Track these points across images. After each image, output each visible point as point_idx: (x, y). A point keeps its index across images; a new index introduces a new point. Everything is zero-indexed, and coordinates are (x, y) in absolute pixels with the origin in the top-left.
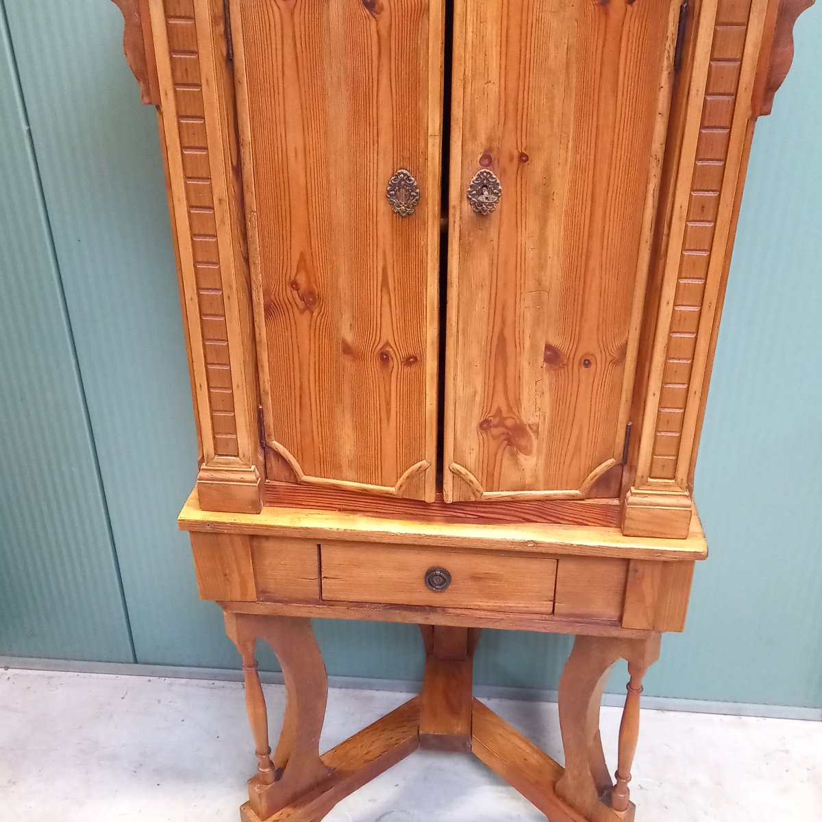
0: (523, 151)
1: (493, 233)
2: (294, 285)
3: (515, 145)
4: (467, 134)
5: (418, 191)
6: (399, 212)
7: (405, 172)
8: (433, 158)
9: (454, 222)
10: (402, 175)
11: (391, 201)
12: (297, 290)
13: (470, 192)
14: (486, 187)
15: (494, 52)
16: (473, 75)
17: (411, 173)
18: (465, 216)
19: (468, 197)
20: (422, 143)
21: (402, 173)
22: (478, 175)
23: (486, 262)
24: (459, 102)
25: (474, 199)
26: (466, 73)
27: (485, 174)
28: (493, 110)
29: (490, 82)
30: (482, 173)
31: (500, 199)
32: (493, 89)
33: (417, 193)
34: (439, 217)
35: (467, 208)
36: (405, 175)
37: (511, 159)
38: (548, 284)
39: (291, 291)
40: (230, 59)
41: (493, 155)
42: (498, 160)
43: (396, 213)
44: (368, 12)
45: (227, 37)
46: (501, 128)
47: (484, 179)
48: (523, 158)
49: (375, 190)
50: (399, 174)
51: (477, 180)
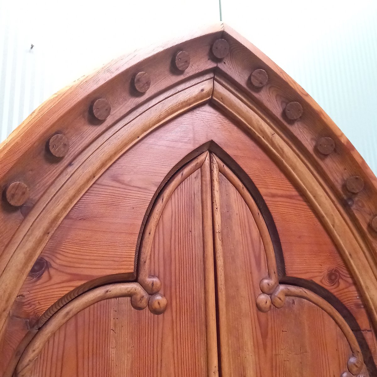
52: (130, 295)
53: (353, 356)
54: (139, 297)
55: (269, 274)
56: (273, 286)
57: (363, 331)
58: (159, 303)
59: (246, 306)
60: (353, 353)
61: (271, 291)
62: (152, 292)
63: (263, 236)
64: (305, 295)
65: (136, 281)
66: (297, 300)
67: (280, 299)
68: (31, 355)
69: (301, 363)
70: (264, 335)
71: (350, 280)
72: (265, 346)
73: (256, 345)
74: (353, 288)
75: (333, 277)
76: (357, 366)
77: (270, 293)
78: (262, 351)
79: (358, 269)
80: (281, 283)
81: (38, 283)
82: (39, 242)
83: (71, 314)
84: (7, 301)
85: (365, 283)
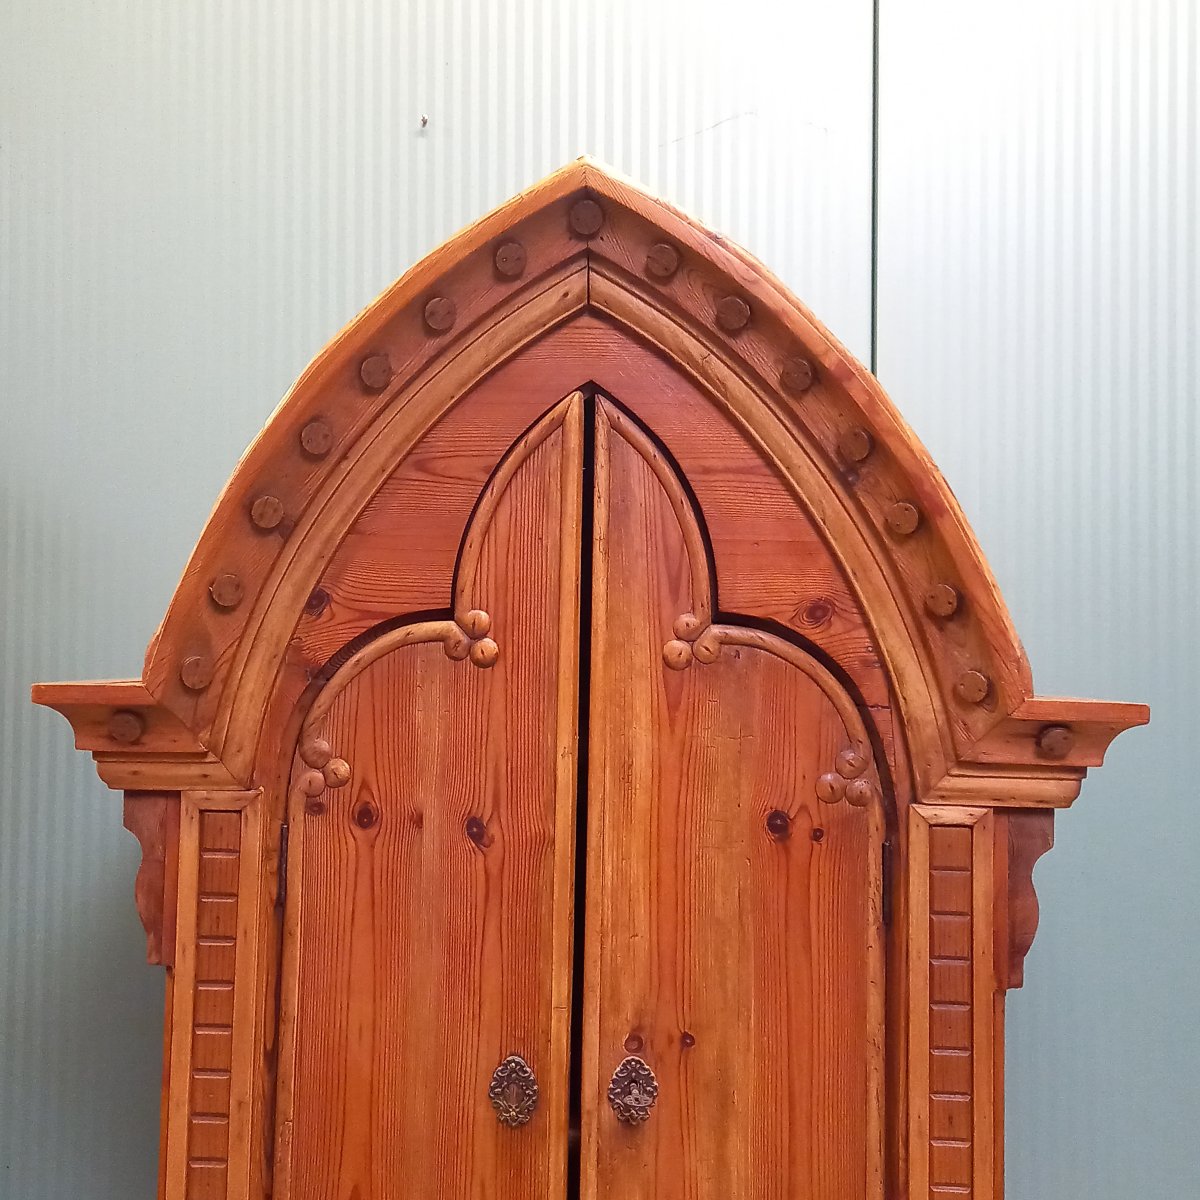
0: (687, 1031)
1: (648, 1154)
3: (674, 1021)
4: (607, 1006)
5: (535, 1088)
6: (507, 1121)
7: (518, 1059)
8: (559, 1040)
9: (590, 1136)
10: (513, 1064)
11: (496, 1103)
13: (611, 1090)
14: (636, 1082)
15: (641, 896)
16: (613, 927)
17: (527, 1062)
18: (606, 1127)
19: (609, 1098)
20: (542, 1017)
21: (514, 1061)
22: (624, 1065)
24: (595, 962)
25: (618, 1101)
26: (605, 923)
27: (633, 1063)
28: (642, 973)
29: (637, 936)
30: (629, 1062)
31: (656, 1100)
32: (642, 944)
33: (534, 1091)
34: (567, 1126)
35: (608, 1113)
36: (517, 1064)
37: (671, 1040)
40: (280, 904)
41: (644, 1036)
42: (652, 1042)
43: (502, 1122)
44: (474, 845)
45: (281, 875)
46: (654, 999)
47: (632, 1071)
48: (687, 1041)
49: (472, 1087)
50: (509, 1062)
51: (622, 1070)
52: (441, 638)
53: (850, 747)
54: (452, 643)
55: (693, 608)
56: (697, 628)
57: (872, 707)
58: (483, 652)
59: (642, 658)
60: (851, 741)
61: (693, 637)
62: (475, 634)
63: (688, 542)
64: (760, 642)
65: (452, 618)
66: (744, 651)
67: (707, 649)
68: (316, 712)
69: (740, 752)
70: (673, 707)
71: (858, 619)
72: (672, 722)
73: (656, 721)
74: (863, 632)
75: (819, 613)
76: (851, 765)
77: (690, 637)
78: (666, 731)
79: (868, 599)
80: (715, 622)
81: (318, 621)
82: (311, 569)
83: (362, 664)
84: (277, 645)
85: (878, 624)
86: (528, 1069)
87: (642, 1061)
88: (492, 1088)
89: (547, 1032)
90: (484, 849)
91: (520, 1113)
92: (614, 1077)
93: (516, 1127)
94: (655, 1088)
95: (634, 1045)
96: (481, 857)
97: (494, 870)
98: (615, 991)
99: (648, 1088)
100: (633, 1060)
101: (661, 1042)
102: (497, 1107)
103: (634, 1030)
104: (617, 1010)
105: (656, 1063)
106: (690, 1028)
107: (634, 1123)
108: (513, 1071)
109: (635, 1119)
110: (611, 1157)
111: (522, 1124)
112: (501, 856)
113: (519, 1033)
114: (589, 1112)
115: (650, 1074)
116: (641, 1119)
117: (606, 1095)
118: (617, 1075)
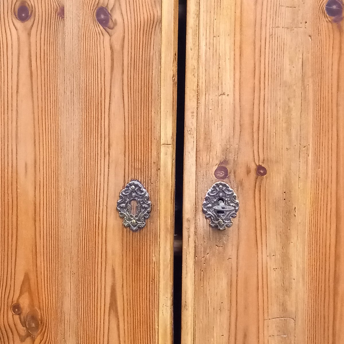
0: (260, 164)
1: (231, 251)
2: (16, 308)
3: (252, 157)
4: (201, 145)
5: (149, 202)
6: (129, 226)
7: (136, 183)
8: (166, 169)
9: (189, 237)
10: (133, 186)
11: (121, 214)
12: (19, 314)
13: (205, 205)
14: (223, 200)
15: (228, 66)
16: (206, 87)
17: (143, 185)
18: (201, 231)
19: (203, 211)
20: (154, 153)
21: (134, 184)
22: (214, 187)
23: (224, 283)
24: (193, 113)
25: (209, 213)
26: (200, 84)
27: (221, 186)
28: (227, 122)
29: (224, 94)
30: (218, 185)
31: (237, 213)
32: (228, 101)
33: (148, 205)
35: (202, 222)
36: (136, 186)
37: (248, 172)
38: (293, 309)
39: (13, 316)
41: (229, 167)
42: (235, 173)
43: (126, 227)
44: (102, 28)
46: (236, 141)
47: (219, 192)
48: (261, 171)
49: (105, 204)
50: (131, 185)
51: (212, 192)
86: (144, 190)
87: (227, 185)
88: (119, 204)
89: (157, 163)
90: (109, 30)
91: (139, 220)
92: (207, 195)
93: (136, 231)
94: (237, 204)
95: (221, 174)
96: (107, 37)
97: (117, 47)
98: (207, 135)
99: (232, 204)
100: (221, 184)
101: (241, 172)
102: (122, 217)
103: (221, 163)
104: (209, 148)
105: (238, 187)
106: (263, 163)
107: (221, 229)
108: (133, 191)
109: (221, 226)
110: (205, 252)
111: (140, 228)
112: (122, 35)
113: (138, 165)
114: (188, 220)
115: (233, 194)
116: (227, 226)
117: (201, 209)
118: (208, 194)
